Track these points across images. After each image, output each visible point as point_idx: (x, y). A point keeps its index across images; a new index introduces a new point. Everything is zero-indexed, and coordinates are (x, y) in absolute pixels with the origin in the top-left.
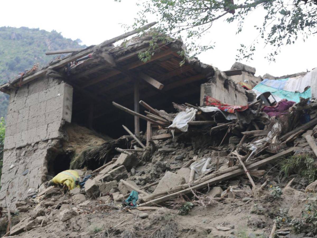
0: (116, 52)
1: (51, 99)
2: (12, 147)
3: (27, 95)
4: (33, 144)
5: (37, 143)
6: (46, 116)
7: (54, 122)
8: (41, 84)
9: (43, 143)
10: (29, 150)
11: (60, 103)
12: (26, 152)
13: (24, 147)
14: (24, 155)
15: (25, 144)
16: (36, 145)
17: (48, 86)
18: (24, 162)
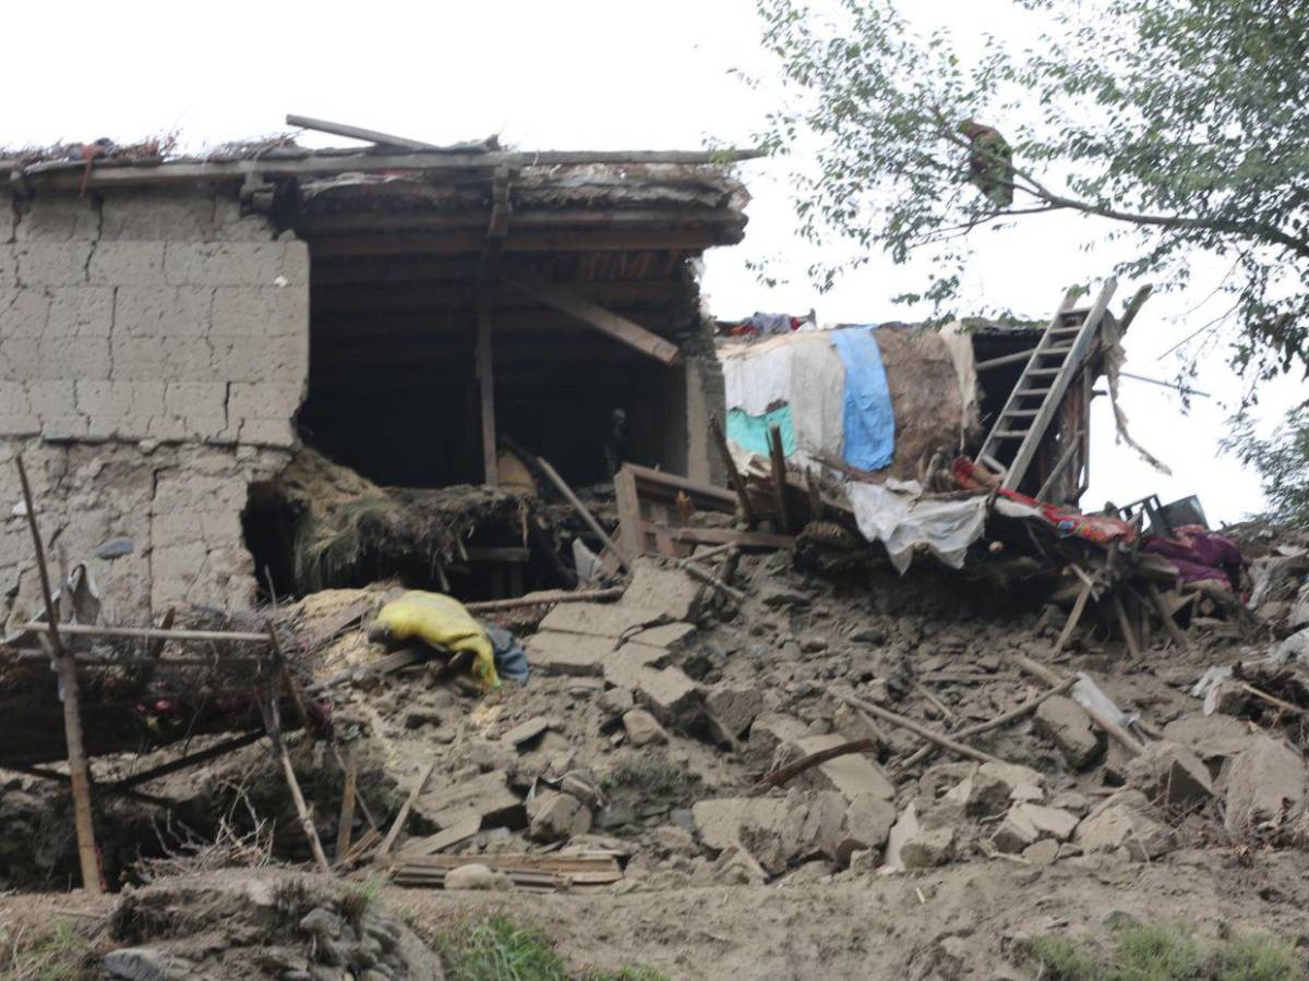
0: (527, 189)
1: (237, 286)
2: (22, 431)
3: (94, 235)
4: (147, 444)
5: (173, 444)
6: (213, 348)
7: (261, 380)
8: (175, 211)
9: (204, 449)
10: (125, 463)
11: (291, 317)
12: (105, 466)
13: (94, 443)
14: (96, 478)
15: (100, 430)
16: (164, 449)
17: (215, 230)
18: (95, 506)
